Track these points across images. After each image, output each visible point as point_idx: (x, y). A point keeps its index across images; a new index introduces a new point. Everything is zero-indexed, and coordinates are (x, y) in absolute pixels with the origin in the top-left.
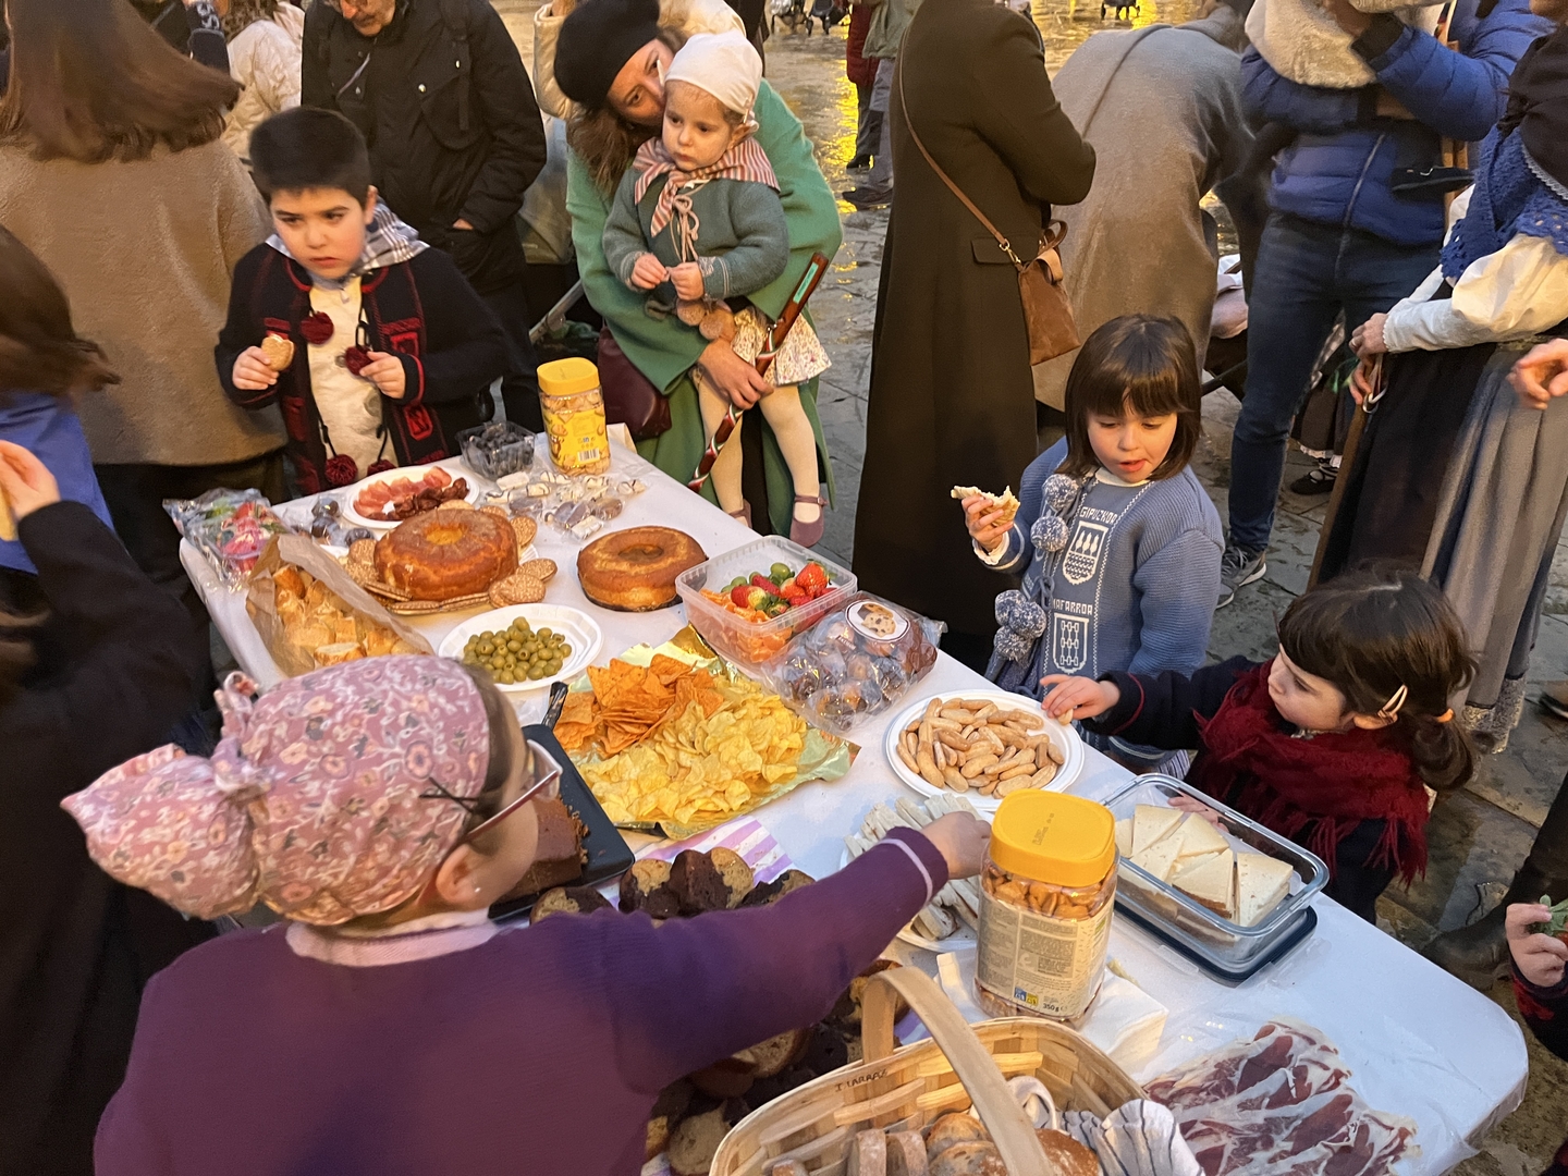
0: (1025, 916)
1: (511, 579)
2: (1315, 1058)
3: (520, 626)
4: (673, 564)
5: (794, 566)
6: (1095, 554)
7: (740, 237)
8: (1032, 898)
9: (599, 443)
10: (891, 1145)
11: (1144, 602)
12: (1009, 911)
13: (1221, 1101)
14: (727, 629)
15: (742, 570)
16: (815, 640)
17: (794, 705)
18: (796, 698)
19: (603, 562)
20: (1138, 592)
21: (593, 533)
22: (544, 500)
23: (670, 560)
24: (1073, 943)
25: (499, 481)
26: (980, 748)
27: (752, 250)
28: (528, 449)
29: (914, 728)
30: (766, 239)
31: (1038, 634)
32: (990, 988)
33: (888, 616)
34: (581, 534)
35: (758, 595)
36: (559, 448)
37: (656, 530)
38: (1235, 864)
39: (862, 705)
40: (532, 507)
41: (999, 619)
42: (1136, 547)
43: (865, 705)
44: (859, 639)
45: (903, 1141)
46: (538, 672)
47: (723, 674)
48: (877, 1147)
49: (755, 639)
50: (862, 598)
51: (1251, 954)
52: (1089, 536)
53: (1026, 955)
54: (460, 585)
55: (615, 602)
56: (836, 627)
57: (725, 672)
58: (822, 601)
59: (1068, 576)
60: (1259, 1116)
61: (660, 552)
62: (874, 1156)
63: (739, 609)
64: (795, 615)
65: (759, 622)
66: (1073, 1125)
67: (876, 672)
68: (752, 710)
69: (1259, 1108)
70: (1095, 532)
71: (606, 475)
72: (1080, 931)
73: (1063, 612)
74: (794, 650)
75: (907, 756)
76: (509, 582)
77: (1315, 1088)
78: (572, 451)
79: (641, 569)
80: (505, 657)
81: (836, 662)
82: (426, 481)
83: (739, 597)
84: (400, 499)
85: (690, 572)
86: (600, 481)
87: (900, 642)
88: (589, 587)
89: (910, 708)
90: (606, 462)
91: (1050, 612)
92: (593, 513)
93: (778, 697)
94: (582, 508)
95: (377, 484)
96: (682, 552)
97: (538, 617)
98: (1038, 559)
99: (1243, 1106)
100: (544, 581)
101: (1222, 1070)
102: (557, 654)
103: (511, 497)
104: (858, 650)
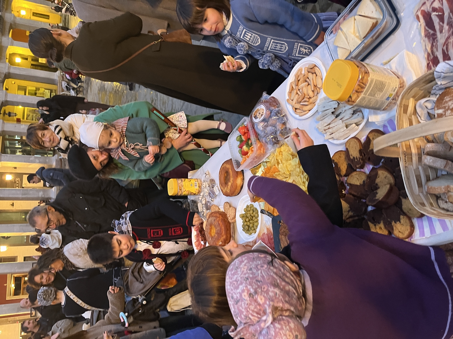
0: (364, 94)
1: (228, 216)
2: (430, 3)
3: (242, 216)
4: (231, 170)
5: (238, 134)
6: (252, 35)
7: (143, 132)
8: (359, 91)
9: (193, 181)
10: (429, 154)
11: (269, 21)
12: (361, 99)
13: (438, 39)
14: (254, 159)
15: (237, 150)
16: (262, 134)
17: (280, 145)
18: (278, 143)
19: (228, 189)
20: (266, 22)
21: (218, 189)
22: (207, 200)
23: (230, 170)
24: (376, 80)
25: (200, 211)
26: (305, 90)
27: (148, 129)
28: (192, 201)
29: (295, 109)
30: (145, 125)
31: (273, 56)
32: (384, 107)
33: (258, 110)
34: (218, 192)
35: (245, 148)
36: (193, 193)
37: (220, 172)
38: (359, 15)
39: (284, 124)
40: (208, 204)
41: (267, 68)
42: (252, 21)
43: (284, 123)
44: (264, 120)
45: (428, 150)
46: (256, 215)
47: (267, 163)
48: (429, 159)
49: (258, 152)
50: (251, 117)
51: (391, 17)
52: (246, 35)
53: (376, 95)
54: (228, 230)
55: (240, 188)
56: (259, 127)
57: (266, 162)
58: (250, 129)
59: (257, 44)
60: (446, 27)
61: (227, 172)
62: (431, 161)
63: (248, 155)
64: (253, 138)
65: (253, 149)
66: (436, 92)
67: (275, 117)
68: (279, 158)
69: (443, 27)
70: (245, 33)
71: (202, 181)
72: (373, 77)
73: (268, 47)
74: (264, 141)
75: (303, 113)
76: (229, 217)
77: (440, 6)
78: (194, 189)
79: (231, 179)
80: (250, 223)
81: (269, 129)
82: (196, 231)
83: (245, 154)
84: (200, 239)
85: (235, 166)
86: (204, 183)
87: (267, 108)
88: (234, 195)
89: (288, 109)
90: (199, 181)
91: (267, 51)
92: (213, 188)
93: (277, 149)
94: (211, 191)
95: (195, 244)
96: (228, 166)
97: (241, 210)
98: (250, 52)
99: (441, 32)
100: (230, 206)
101: (427, 35)
102: (252, 208)
103: (205, 209)
104: (267, 122)
